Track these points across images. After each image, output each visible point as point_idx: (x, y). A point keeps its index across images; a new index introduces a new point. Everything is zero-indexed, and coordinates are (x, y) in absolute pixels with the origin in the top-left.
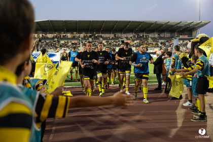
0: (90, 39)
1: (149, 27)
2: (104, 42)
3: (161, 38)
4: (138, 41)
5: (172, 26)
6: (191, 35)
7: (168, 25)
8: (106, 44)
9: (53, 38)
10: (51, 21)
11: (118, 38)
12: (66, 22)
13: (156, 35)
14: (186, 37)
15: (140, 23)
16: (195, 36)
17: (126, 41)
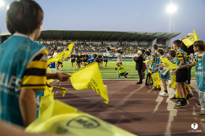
0: (82, 46)
1: (130, 37)
2: (93, 48)
3: (140, 46)
4: (121, 48)
5: (149, 36)
6: (165, 43)
8: (94, 50)
9: (52, 44)
10: (51, 31)
11: (105, 45)
12: (62, 31)
13: (136, 44)
14: (161, 45)
15: (123, 33)
16: (168, 45)
17: (111, 48)
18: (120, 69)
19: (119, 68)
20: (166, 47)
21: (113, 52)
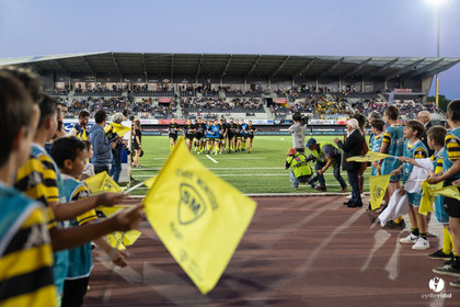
0: (199, 95)
1: (327, 69)
2: (228, 100)
3: (354, 94)
4: (303, 100)
5: (377, 68)
6: (418, 87)
7: (369, 66)
8: (232, 104)
9: (119, 91)
10: (116, 55)
11: (259, 92)
12: (147, 56)
13: (343, 88)
14: (409, 91)
15: (307, 60)
16: (428, 91)
17: (276, 100)
18: (298, 166)
19: (295, 162)
20: (421, 96)
21: (281, 110)
